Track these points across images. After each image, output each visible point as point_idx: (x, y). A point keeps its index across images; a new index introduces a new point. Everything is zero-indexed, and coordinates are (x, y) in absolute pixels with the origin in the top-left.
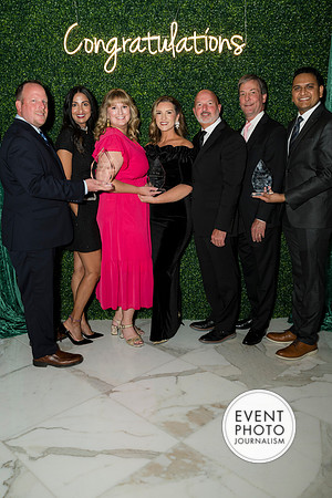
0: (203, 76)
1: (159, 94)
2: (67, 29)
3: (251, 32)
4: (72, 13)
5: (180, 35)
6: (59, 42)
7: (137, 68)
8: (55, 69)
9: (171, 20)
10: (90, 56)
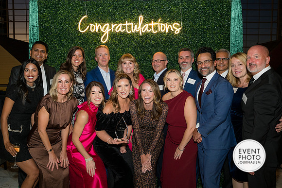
0: (157, 45)
2: (81, 18)
4: (84, 10)
5: (144, 23)
6: (75, 26)
7: (120, 40)
9: (139, 15)
10: (93, 33)
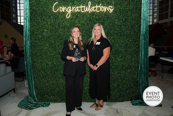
0: (99, 19)
1: (84, 25)
3: (115, 5)
5: (92, 6)
6: (51, 8)
7: (77, 16)
8: (49, 17)
9: (88, 1)
10: (61, 13)
